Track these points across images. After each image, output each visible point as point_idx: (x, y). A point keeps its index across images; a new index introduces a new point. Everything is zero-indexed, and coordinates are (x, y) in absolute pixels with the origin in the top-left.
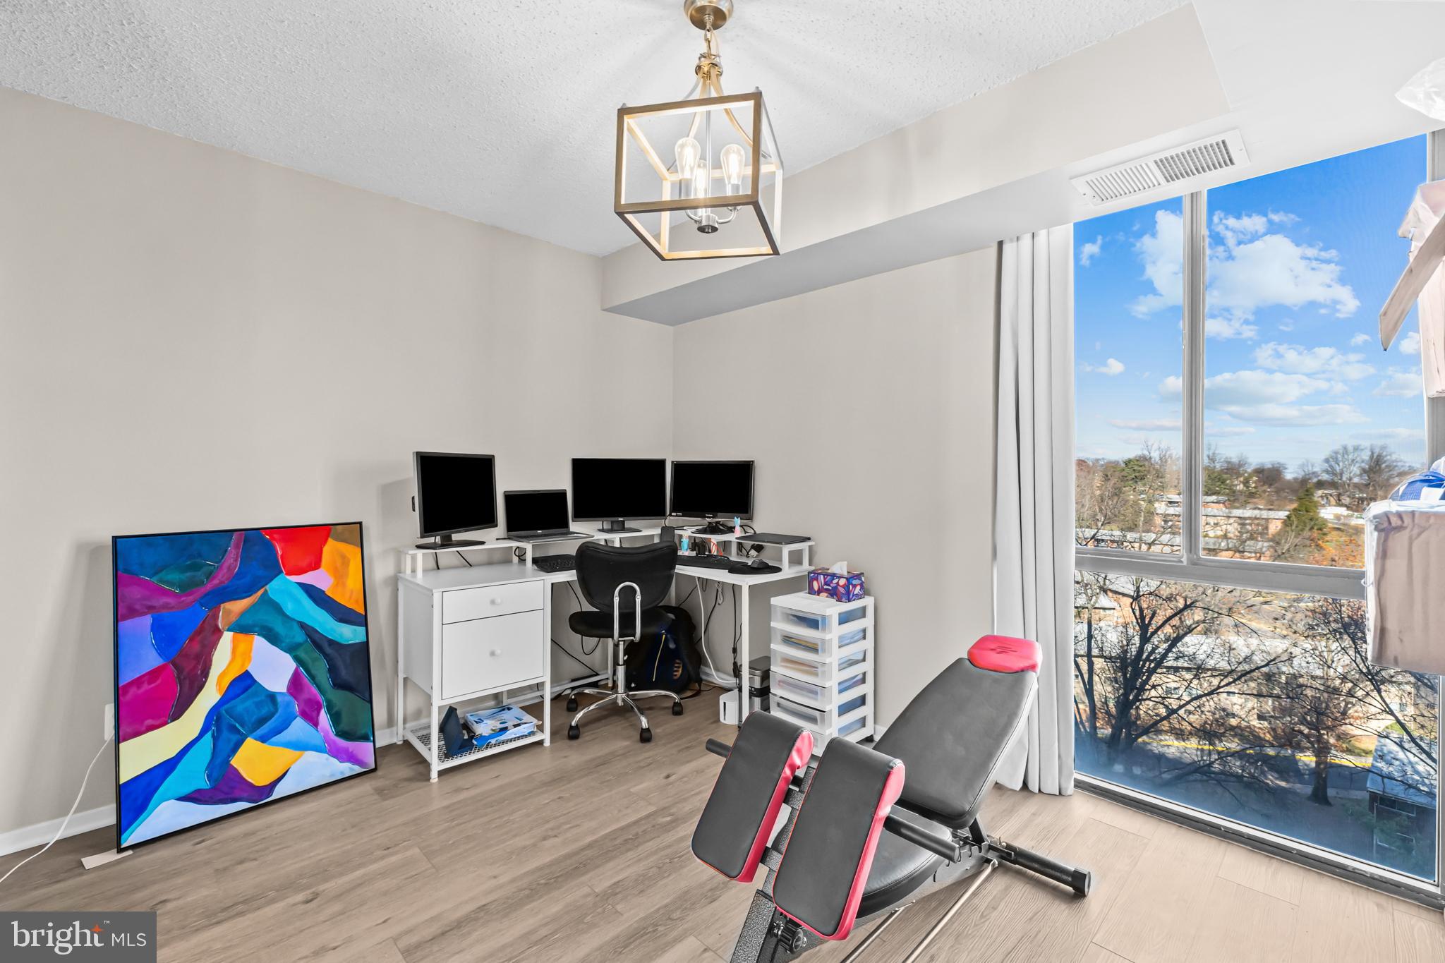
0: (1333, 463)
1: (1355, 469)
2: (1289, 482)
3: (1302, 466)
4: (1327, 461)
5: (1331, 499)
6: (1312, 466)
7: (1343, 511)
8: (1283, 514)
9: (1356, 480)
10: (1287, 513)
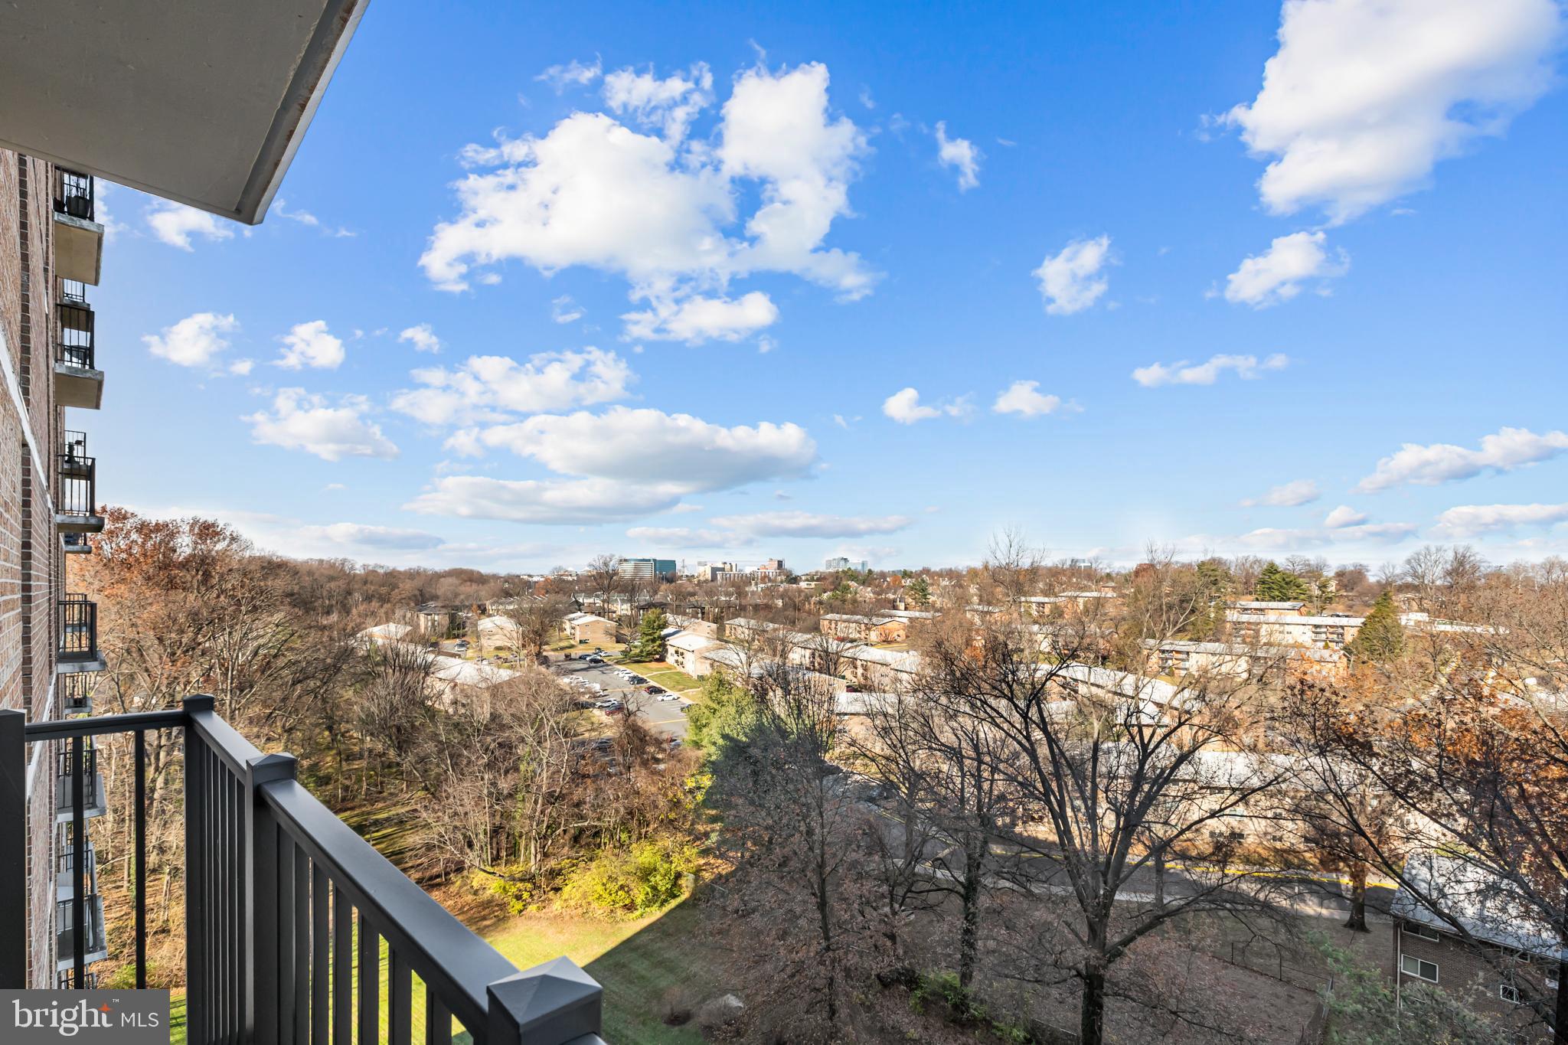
0: (1415, 564)
1: (1439, 571)
2: (1371, 586)
3: (1383, 569)
4: (1409, 562)
5: (1414, 604)
6: (1394, 568)
7: (1423, 617)
8: (1359, 621)
9: (1438, 583)
10: (1363, 620)
